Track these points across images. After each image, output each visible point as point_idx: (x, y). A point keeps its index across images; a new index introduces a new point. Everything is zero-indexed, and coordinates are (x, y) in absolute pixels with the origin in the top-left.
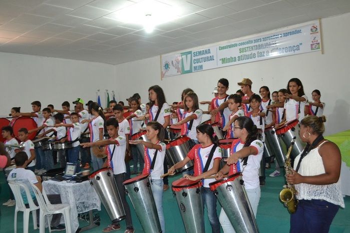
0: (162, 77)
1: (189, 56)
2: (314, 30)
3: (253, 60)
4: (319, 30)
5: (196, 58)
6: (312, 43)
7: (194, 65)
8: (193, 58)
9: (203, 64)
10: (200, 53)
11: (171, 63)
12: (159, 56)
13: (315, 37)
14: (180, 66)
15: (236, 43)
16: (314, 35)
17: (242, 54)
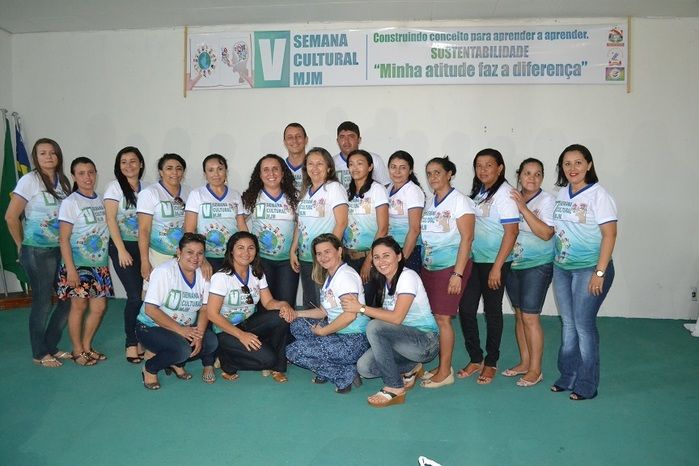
0: (185, 90)
1: (280, 43)
2: (615, 38)
3: (467, 79)
4: (625, 40)
5: (302, 51)
6: (607, 65)
7: (293, 69)
8: (294, 51)
9: (324, 69)
10: (315, 40)
12: (180, 31)
13: (616, 55)
14: (250, 66)
15: (424, 31)
16: (616, 50)
17: (437, 61)
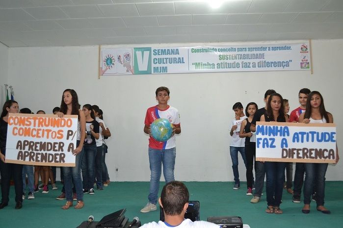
0: (99, 75)
1: (147, 53)
2: (304, 49)
3: (236, 69)
4: (308, 50)
5: (157, 57)
6: (301, 62)
7: (153, 65)
8: (153, 57)
9: (168, 65)
10: (164, 52)
11: (116, 59)
12: (97, 47)
13: (305, 57)
14: (132, 64)
15: (215, 48)
16: (305, 54)
17: (222, 61)
